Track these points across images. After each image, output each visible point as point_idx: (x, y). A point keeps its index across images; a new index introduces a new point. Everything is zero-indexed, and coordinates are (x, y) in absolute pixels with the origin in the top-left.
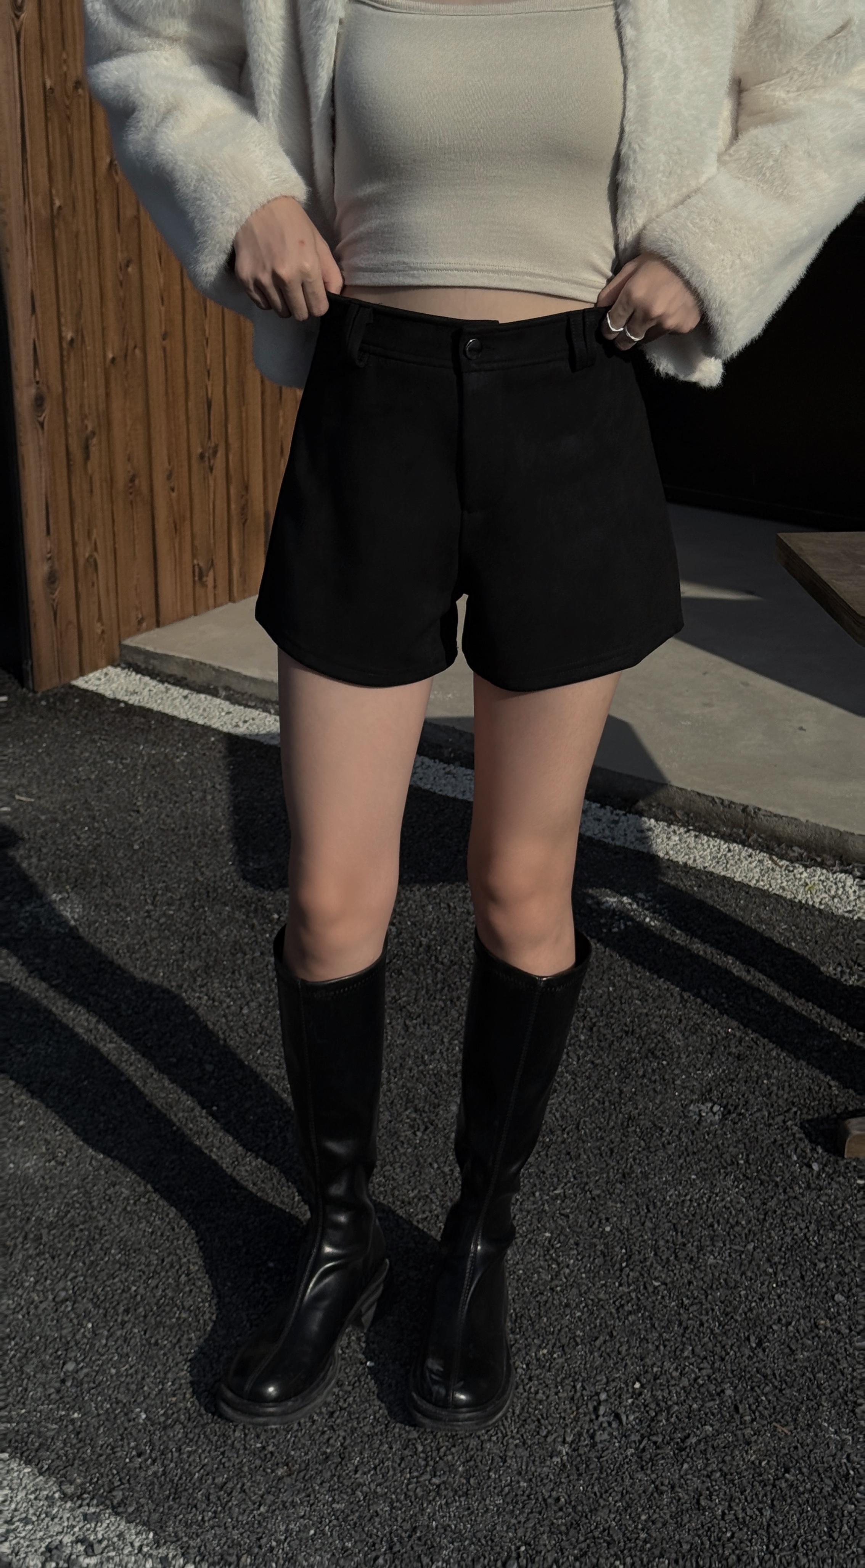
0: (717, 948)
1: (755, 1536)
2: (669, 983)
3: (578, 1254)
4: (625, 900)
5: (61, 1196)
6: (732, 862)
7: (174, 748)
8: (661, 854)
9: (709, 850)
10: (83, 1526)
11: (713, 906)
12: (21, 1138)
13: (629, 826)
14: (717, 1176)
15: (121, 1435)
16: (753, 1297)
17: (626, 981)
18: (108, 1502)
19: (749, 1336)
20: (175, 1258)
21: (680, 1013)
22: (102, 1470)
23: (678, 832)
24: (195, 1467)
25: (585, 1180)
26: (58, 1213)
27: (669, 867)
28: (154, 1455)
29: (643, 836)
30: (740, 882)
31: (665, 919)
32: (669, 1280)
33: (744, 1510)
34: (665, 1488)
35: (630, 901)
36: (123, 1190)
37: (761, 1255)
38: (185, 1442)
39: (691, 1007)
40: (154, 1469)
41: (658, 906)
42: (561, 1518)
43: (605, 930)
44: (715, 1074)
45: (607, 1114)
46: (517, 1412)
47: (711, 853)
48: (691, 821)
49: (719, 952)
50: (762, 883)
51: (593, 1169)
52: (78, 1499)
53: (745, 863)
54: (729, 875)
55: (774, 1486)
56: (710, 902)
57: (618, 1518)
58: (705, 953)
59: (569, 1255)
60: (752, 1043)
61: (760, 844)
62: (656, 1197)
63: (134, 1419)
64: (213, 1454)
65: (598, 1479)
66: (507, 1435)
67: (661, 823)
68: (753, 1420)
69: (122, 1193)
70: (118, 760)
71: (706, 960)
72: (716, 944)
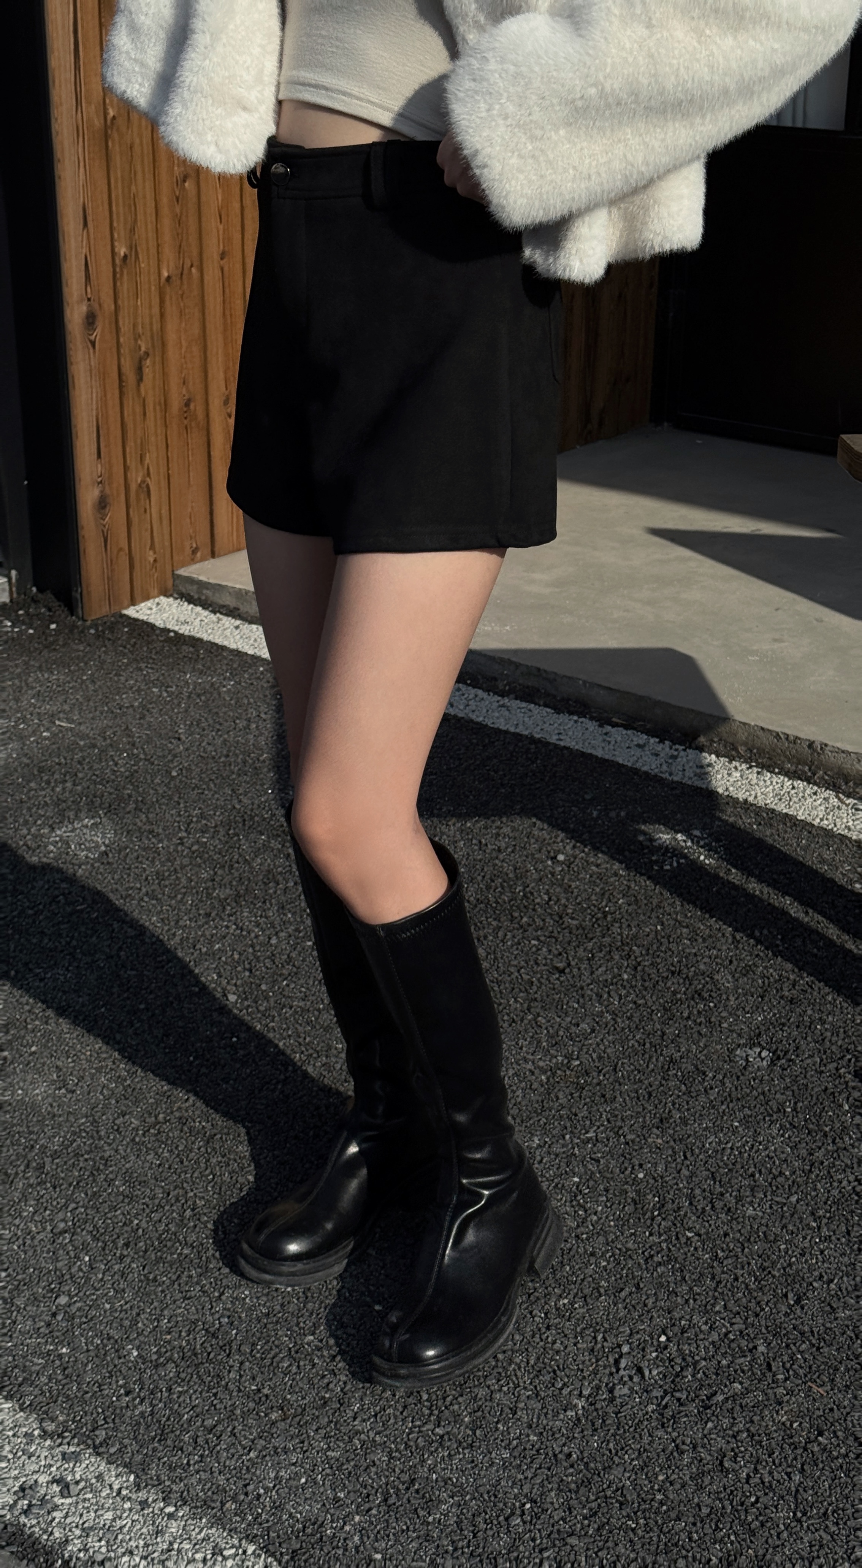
0: (775, 888)
1: (782, 1502)
2: (721, 923)
3: (608, 1201)
4: (679, 836)
5: (68, 1124)
6: (795, 799)
7: (222, 677)
8: (720, 791)
9: (771, 787)
10: (61, 1466)
11: (772, 845)
12: (32, 1064)
13: (688, 762)
14: (761, 1124)
15: (109, 1372)
16: (793, 1252)
17: (676, 920)
18: (90, 1442)
19: (787, 1293)
20: (181, 1192)
21: (731, 954)
22: (87, 1409)
23: (740, 768)
24: (185, 1408)
25: (619, 1123)
26: (63, 1142)
27: (728, 803)
28: (142, 1395)
29: (702, 772)
30: (802, 821)
31: (721, 857)
32: (703, 1231)
33: (771, 1473)
34: (685, 1447)
35: (684, 838)
36: (133, 1120)
37: (804, 1207)
38: (176, 1382)
39: (743, 948)
40: (141, 1408)
41: (714, 844)
42: (572, 1475)
43: (656, 868)
44: (765, 1017)
45: (647, 1056)
46: (532, 1362)
47: (774, 790)
48: (754, 757)
49: (777, 892)
50: (826, 822)
51: (629, 1112)
52: (58, 1437)
53: (809, 800)
54: (791, 813)
55: (805, 1449)
56: (770, 841)
57: (633, 1477)
58: (762, 892)
59: (597, 1201)
60: (806, 986)
61: (826, 781)
62: (694, 1144)
63: (125, 1356)
64: (204, 1394)
65: (614, 1435)
66: (519, 1386)
67: (722, 759)
68: (786, 1379)
69: (131, 1123)
70: (163, 688)
71: (761, 900)
72: (773, 884)
